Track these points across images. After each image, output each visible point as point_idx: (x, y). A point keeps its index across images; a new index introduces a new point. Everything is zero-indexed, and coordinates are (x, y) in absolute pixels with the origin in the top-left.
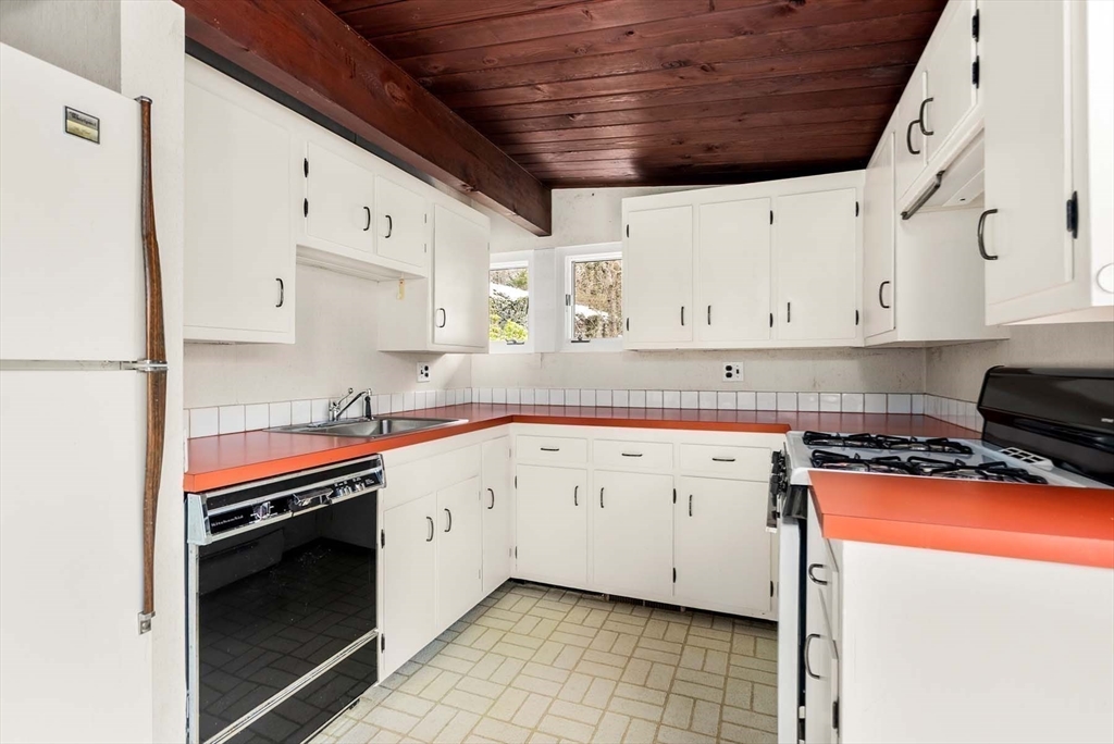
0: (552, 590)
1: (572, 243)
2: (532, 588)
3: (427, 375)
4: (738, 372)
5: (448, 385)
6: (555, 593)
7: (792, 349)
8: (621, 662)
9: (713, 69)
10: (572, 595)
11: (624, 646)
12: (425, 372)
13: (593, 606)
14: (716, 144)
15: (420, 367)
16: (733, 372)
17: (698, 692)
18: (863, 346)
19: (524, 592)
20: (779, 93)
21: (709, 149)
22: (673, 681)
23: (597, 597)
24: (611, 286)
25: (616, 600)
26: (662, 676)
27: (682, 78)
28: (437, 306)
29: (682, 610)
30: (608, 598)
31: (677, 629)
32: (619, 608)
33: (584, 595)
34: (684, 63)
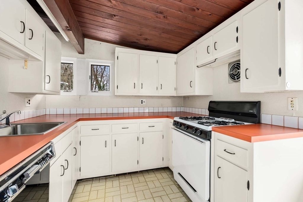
0: (94, 179)
1: (92, 58)
2: (86, 181)
3: (29, 104)
4: (144, 102)
5: (37, 108)
6: (96, 180)
7: (157, 96)
8: (134, 194)
9: (166, 18)
10: (102, 179)
11: (131, 189)
12: (28, 102)
13: (112, 180)
14: (149, 39)
15: (27, 100)
16: (143, 102)
17: (160, 194)
18: (176, 96)
19: (84, 183)
20: (174, 30)
21: (146, 39)
22: (151, 194)
23: (111, 176)
24: (69, 74)
25: (118, 175)
26: (148, 194)
27: (157, 17)
28: (46, 74)
29: (139, 172)
30: (115, 176)
31: (141, 178)
32: (121, 177)
33: (107, 177)
34: (161, 13)
